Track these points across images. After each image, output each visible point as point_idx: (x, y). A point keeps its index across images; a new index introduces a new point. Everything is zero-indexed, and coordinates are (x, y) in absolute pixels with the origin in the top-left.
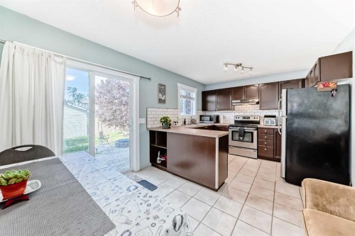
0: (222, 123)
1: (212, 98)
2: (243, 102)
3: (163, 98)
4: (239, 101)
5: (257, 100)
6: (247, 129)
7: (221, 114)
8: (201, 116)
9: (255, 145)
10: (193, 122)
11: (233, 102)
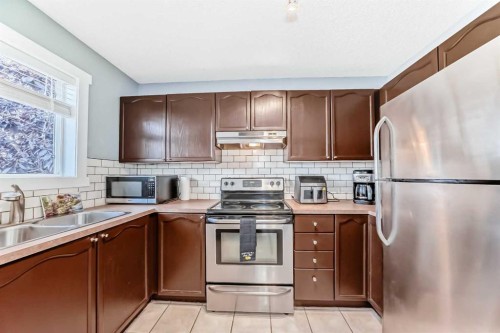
2: (245, 136)
4: (236, 134)
5: (283, 134)
6: (261, 223)
7: (185, 173)
11: (219, 135)
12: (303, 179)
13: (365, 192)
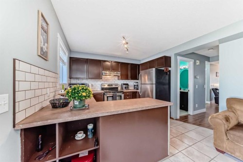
4: (107, 72)
6: (118, 94)
11: (103, 72)
12: (124, 84)
13: (136, 87)
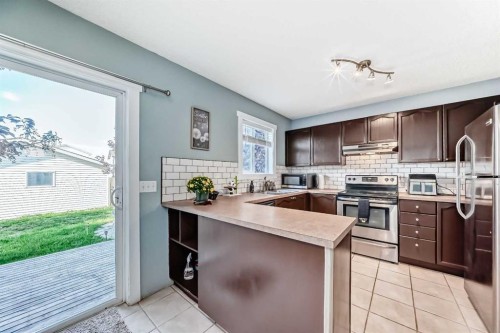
0: (323, 188)
1: (304, 145)
2: (363, 148)
3: (204, 139)
4: (356, 147)
5: (394, 144)
6: (374, 202)
7: (321, 172)
8: (284, 176)
9: (392, 235)
10: (268, 187)
11: (344, 148)
12: (413, 176)
